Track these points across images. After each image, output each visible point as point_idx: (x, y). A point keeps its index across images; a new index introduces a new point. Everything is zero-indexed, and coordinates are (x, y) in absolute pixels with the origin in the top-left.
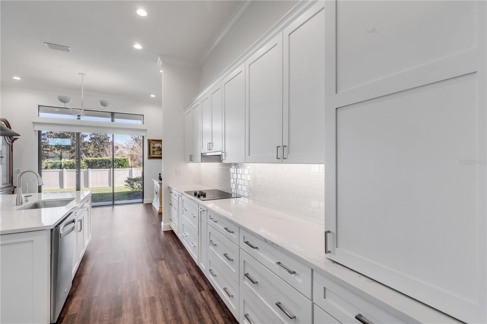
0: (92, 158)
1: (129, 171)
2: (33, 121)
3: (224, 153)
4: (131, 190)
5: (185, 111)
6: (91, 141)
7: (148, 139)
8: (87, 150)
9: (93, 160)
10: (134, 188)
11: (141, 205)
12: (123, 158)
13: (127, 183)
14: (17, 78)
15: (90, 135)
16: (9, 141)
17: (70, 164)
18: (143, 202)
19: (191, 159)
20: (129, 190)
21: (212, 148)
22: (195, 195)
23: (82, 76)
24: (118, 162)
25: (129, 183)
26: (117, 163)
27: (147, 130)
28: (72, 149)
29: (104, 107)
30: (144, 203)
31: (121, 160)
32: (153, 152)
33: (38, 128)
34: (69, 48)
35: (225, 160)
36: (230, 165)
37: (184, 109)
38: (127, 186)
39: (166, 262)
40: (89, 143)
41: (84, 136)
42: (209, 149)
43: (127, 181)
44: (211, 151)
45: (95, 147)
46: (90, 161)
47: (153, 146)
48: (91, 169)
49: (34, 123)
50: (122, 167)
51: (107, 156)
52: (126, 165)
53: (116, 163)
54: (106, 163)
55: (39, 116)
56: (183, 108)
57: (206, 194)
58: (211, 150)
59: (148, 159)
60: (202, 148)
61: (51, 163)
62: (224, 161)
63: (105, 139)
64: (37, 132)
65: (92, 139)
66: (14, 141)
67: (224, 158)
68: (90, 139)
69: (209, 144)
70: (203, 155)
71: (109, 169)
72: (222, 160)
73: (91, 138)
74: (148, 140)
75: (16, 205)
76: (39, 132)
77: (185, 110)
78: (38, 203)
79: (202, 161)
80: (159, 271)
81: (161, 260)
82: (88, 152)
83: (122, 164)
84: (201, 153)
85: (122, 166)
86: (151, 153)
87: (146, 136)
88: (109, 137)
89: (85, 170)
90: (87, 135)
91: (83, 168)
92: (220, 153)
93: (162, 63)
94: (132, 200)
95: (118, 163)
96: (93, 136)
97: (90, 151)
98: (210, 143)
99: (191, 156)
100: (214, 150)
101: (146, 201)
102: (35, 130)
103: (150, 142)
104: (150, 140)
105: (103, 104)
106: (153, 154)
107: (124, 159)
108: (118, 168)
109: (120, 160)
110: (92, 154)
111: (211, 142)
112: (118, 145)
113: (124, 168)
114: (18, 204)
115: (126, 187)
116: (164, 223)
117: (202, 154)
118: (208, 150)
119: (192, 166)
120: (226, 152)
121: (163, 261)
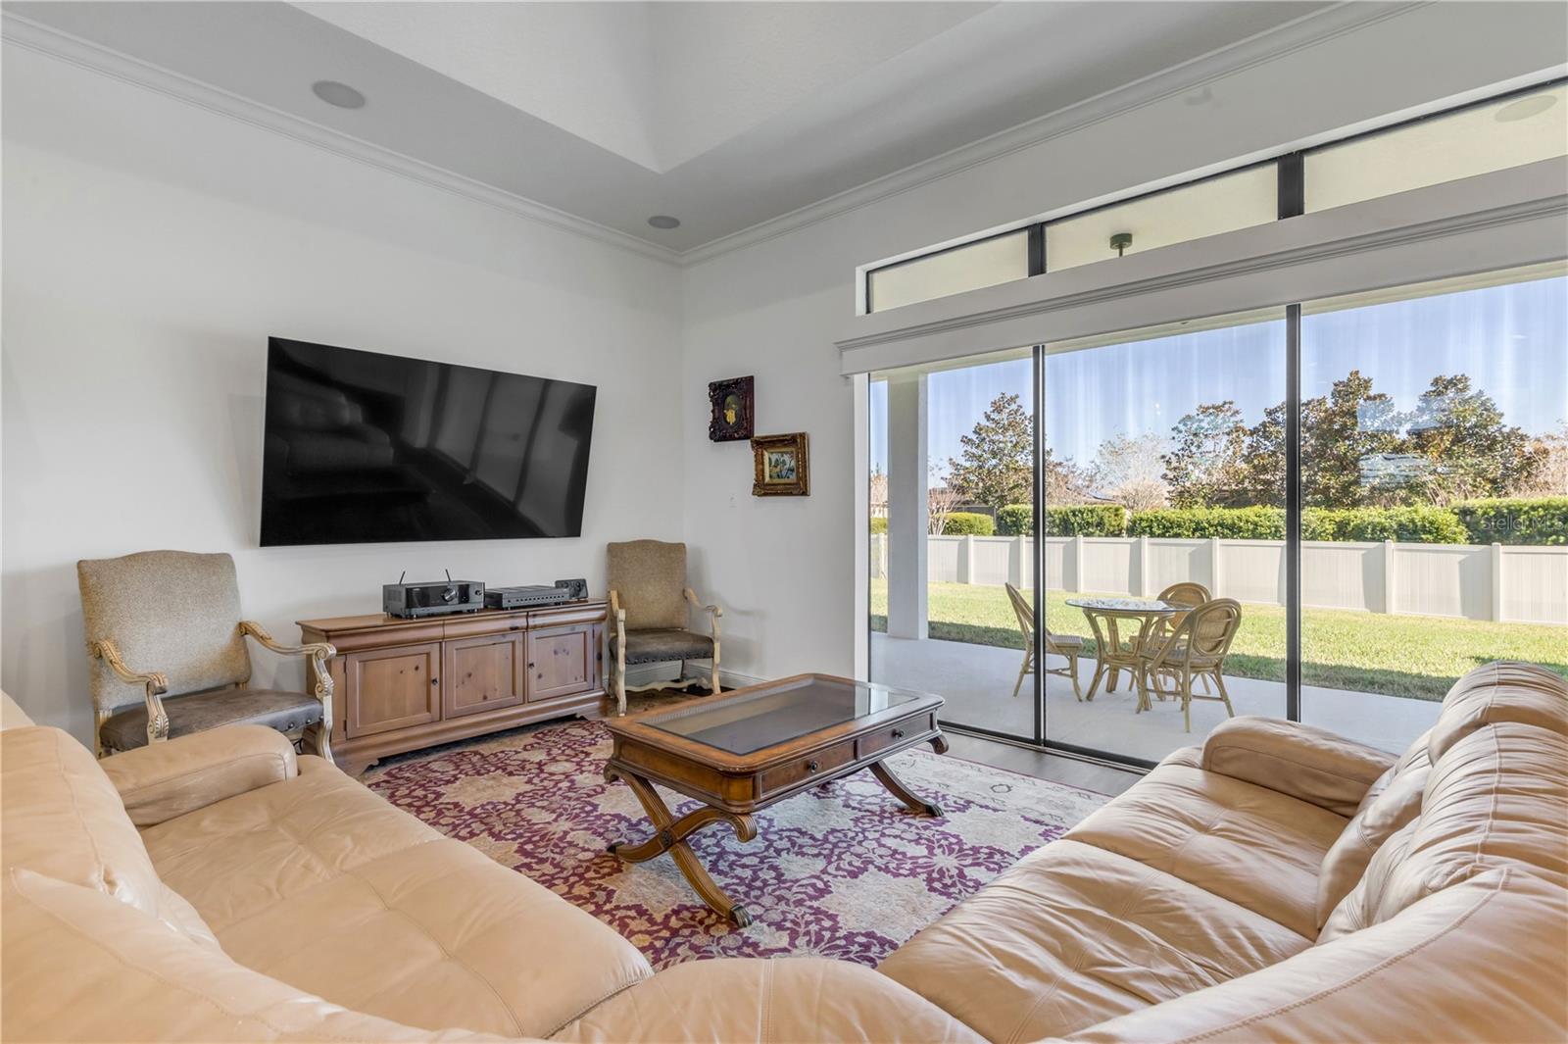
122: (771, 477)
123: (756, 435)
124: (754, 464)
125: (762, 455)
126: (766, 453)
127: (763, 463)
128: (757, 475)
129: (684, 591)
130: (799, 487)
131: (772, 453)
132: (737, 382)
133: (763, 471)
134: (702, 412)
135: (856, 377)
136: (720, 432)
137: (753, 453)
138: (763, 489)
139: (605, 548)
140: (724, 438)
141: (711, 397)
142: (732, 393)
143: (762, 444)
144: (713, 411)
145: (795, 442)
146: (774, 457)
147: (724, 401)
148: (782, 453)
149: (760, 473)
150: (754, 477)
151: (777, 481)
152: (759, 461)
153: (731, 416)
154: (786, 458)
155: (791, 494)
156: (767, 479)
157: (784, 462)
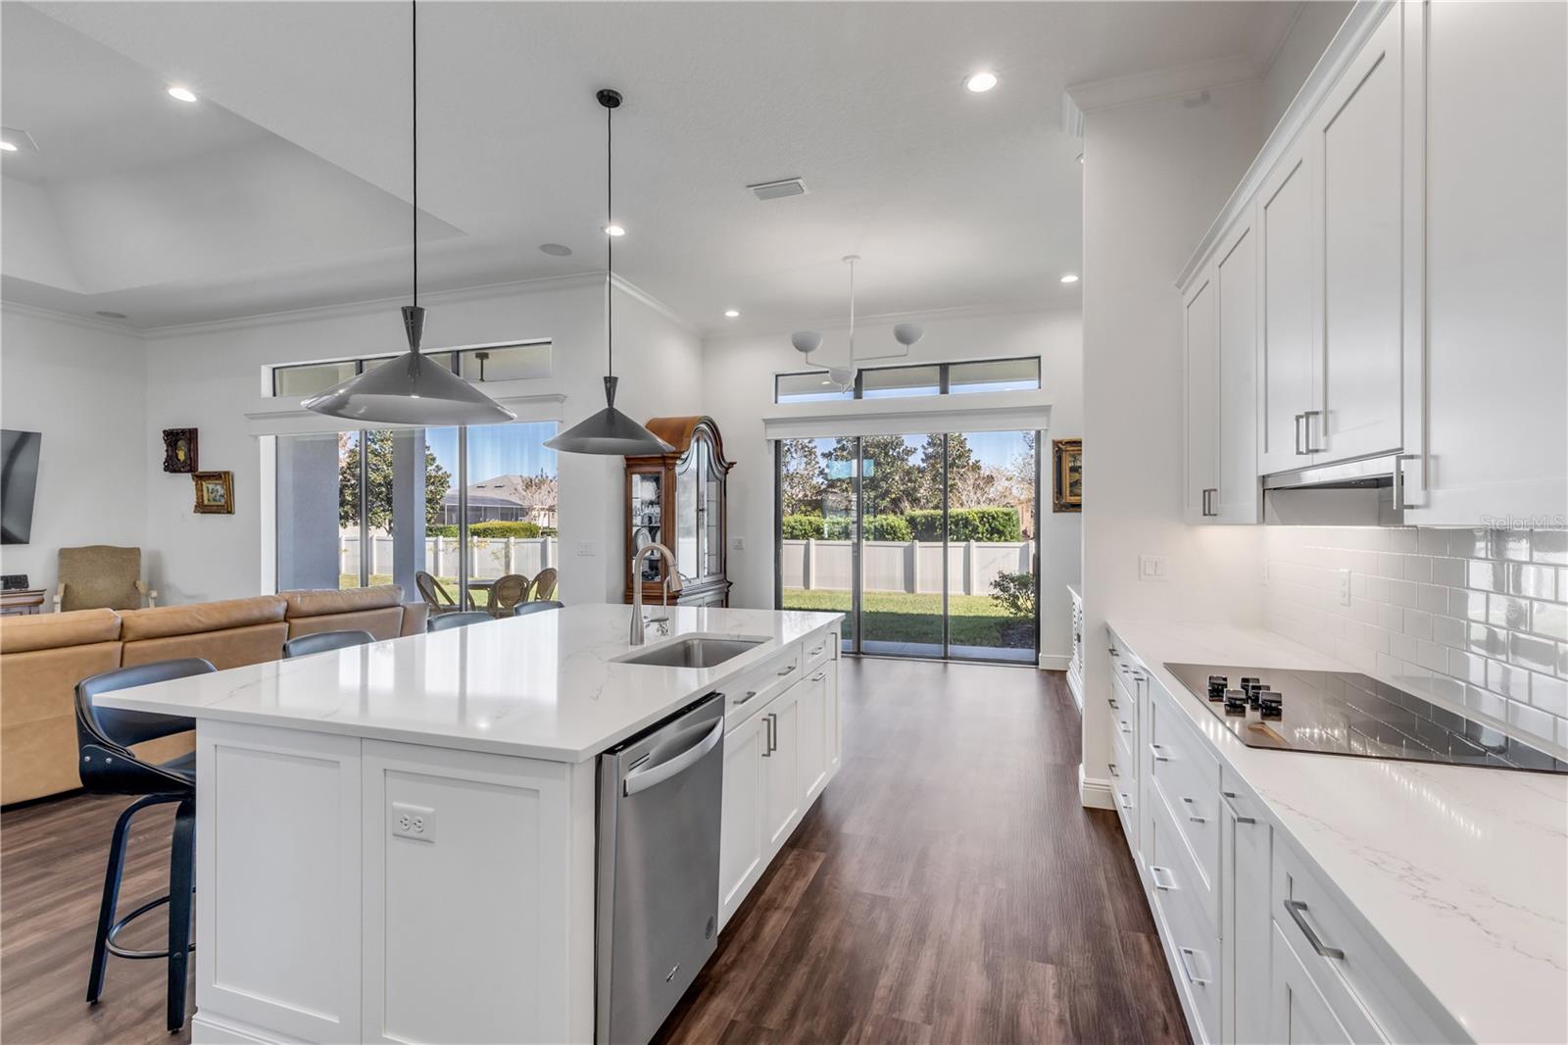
0: (926, 512)
1: (1018, 549)
2: (765, 417)
3: (1418, 463)
4: (1011, 613)
5: (1184, 293)
6: (925, 465)
7: (1054, 441)
8: (915, 490)
9: (926, 517)
10: (1019, 609)
11: (1031, 673)
12: (1005, 510)
13: (997, 591)
14: (732, 314)
15: (923, 446)
16: (719, 471)
17: (875, 527)
18: (1036, 663)
19: (1209, 508)
20: (1004, 611)
21: (1327, 443)
22: (1217, 691)
23: (852, 263)
24: (988, 522)
25: (1004, 589)
26: (987, 525)
27: (1050, 406)
28: (882, 488)
29: (906, 346)
30: (1040, 667)
31: (998, 516)
32: (1071, 485)
33: (776, 433)
34: (800, 181)
35: (1427, 505)
36: (1461, 539)
37: (1179, 286)
38: (997, 598)
39: (1059, 975)
40: (921, 471)
41: (909, 452)
42: (1303, 448)
43: (997, 585)
44: (1318, 458)
45: (934, 480)
46: (918, 520)
47: (1071, 464)
48: (920, 541)
49: (768, 422)
50: (1000, 538)
51: (962, 505)
52: (1010, 533)
53: (984, 525)
54: (957, 525)
55: (776, 402)
56: (1175, 282)
57: (1280, 703)
58: (1317, 451)
59: (1054, 511)
60: (1266, 451)
61: (838, 523)
62: (1410, 518)
63: (959, 457)
64: (773, 444)
65: (928, 457)
66: (730, 471)
67: (1422, 493)
68: (922, 459)
69: (1303, 421)
70: (1271, 484)
71: (964, 544)
72: (1402, 507)
73: (926, 455)
74: (1056, 444)
75: (631, 644)
76: (778, 443)
77: (1183, 288)
78: (690, 642)
79: (1263, 519)
80: (1018, 1022)
81: (1044, 962)
82: (919, 495)
83: (1001, 528)
84: (1261, 474)
85: (1001, 533)
86: (1066, 489)
87: (1046, 430)
88: (969, 450)
89: (906, 544)
90: (915, 449)
91: (903, 539)
92: (1383, 467)
93: (1082, 115)
94: (1008, 649)
95: (990, 525)
96: (930, 450)
97: (922, 492)
98: (1308, 415)
99: (1210, 491)
100: (1340, 446)
101: (1049, 658)
102: (769, 441)
103: (1060, 448)
104: (1061, 442)
105: (904, 337)
106: (1071, 492)
107: (1006, 514)
108: (990, 539)
109: (993, 518)
110: (928, 502)
111: (1319, 408)
112: (994, 471)
113: (1006, 540)
114: (634, 642)
115: (995, 602)
116: (1086, 776)
117: (1264, 479)
118: (1299, 453)
119: (1217, 539)
120: (1434, 449)
121: (1050, 970)
122: (209, 500)
123: (200, 470)
124: (195, 491)
125: (202, 485)
127: (202, 491)
128: (197, 498)
129: (135, 583)
130: (227, 508)
132: (183, 432)
133: (202, 496)
134: (160, 451)
135: (262, 439)
136: (172, 466)
137: (194, 483)
138: (202, 508)
139: (57, 553)
140: (174, 471)
141: (165, 441)
142: (181, 439)
143: (201, 478)
144: (167, 451)
145: (223, 477)
147: (176, 444)
149: (200, 498)
150: (195, 500)
151: (212, 503)
152: (199, 490)
153: (181, 456)
154: (219, 487)
155: (220, 513)
156: (206, 502)
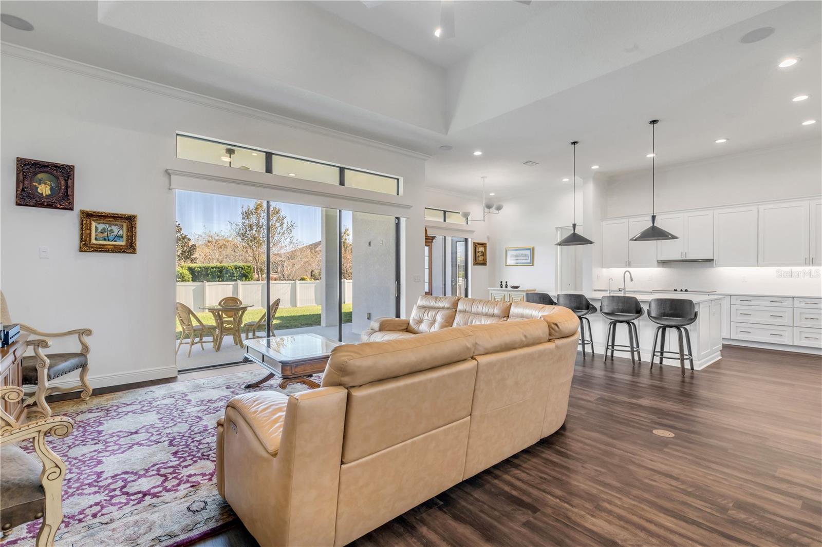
23: (484, 179)
74: (474, 243)
84: (659, 260)
123: (78, 208)
125: (91, 224)
126: (93, 222)
127: (89, 229)
130: (130, 247)
131: (99, 223)
133: (88, 234)
136: (30, 199)
137: (78, 220)
138: (88, 247)
140: (32, 205)
141: (17, 168)
142: (46, 172)
143: (88, 216)
145: (125, 220)
146: (101, 227)
147: (34, 175)
148: (110, 225)
149: (85, 236)
150: (79, 238)
151: (104, 242)
152: (85, 227)
153: (44, 189)
154: (115, 228)
156: (93, 241)
157: (112, 231)
